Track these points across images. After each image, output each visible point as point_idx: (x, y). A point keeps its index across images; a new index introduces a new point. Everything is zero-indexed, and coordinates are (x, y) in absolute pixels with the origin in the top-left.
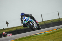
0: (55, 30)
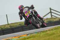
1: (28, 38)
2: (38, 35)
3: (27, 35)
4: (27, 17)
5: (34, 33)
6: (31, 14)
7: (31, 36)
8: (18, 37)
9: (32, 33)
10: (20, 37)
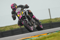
0: (45, 35)
1: (48, 37)
2: (59, 34)
3: (48, 34)
4: (20, 18)
5: (54, 32)
6: (24, 15)
7: (52, 35)
8: (38, 36)
9: (53, 32)
10: (40, 36)
